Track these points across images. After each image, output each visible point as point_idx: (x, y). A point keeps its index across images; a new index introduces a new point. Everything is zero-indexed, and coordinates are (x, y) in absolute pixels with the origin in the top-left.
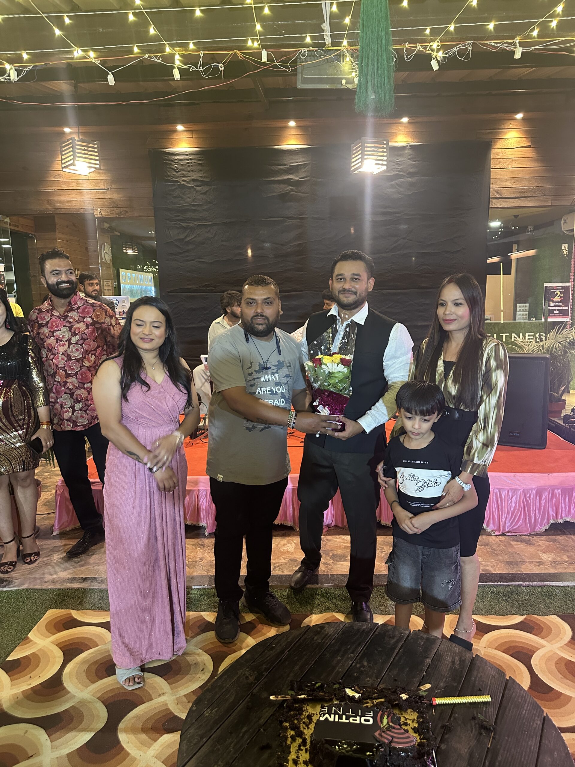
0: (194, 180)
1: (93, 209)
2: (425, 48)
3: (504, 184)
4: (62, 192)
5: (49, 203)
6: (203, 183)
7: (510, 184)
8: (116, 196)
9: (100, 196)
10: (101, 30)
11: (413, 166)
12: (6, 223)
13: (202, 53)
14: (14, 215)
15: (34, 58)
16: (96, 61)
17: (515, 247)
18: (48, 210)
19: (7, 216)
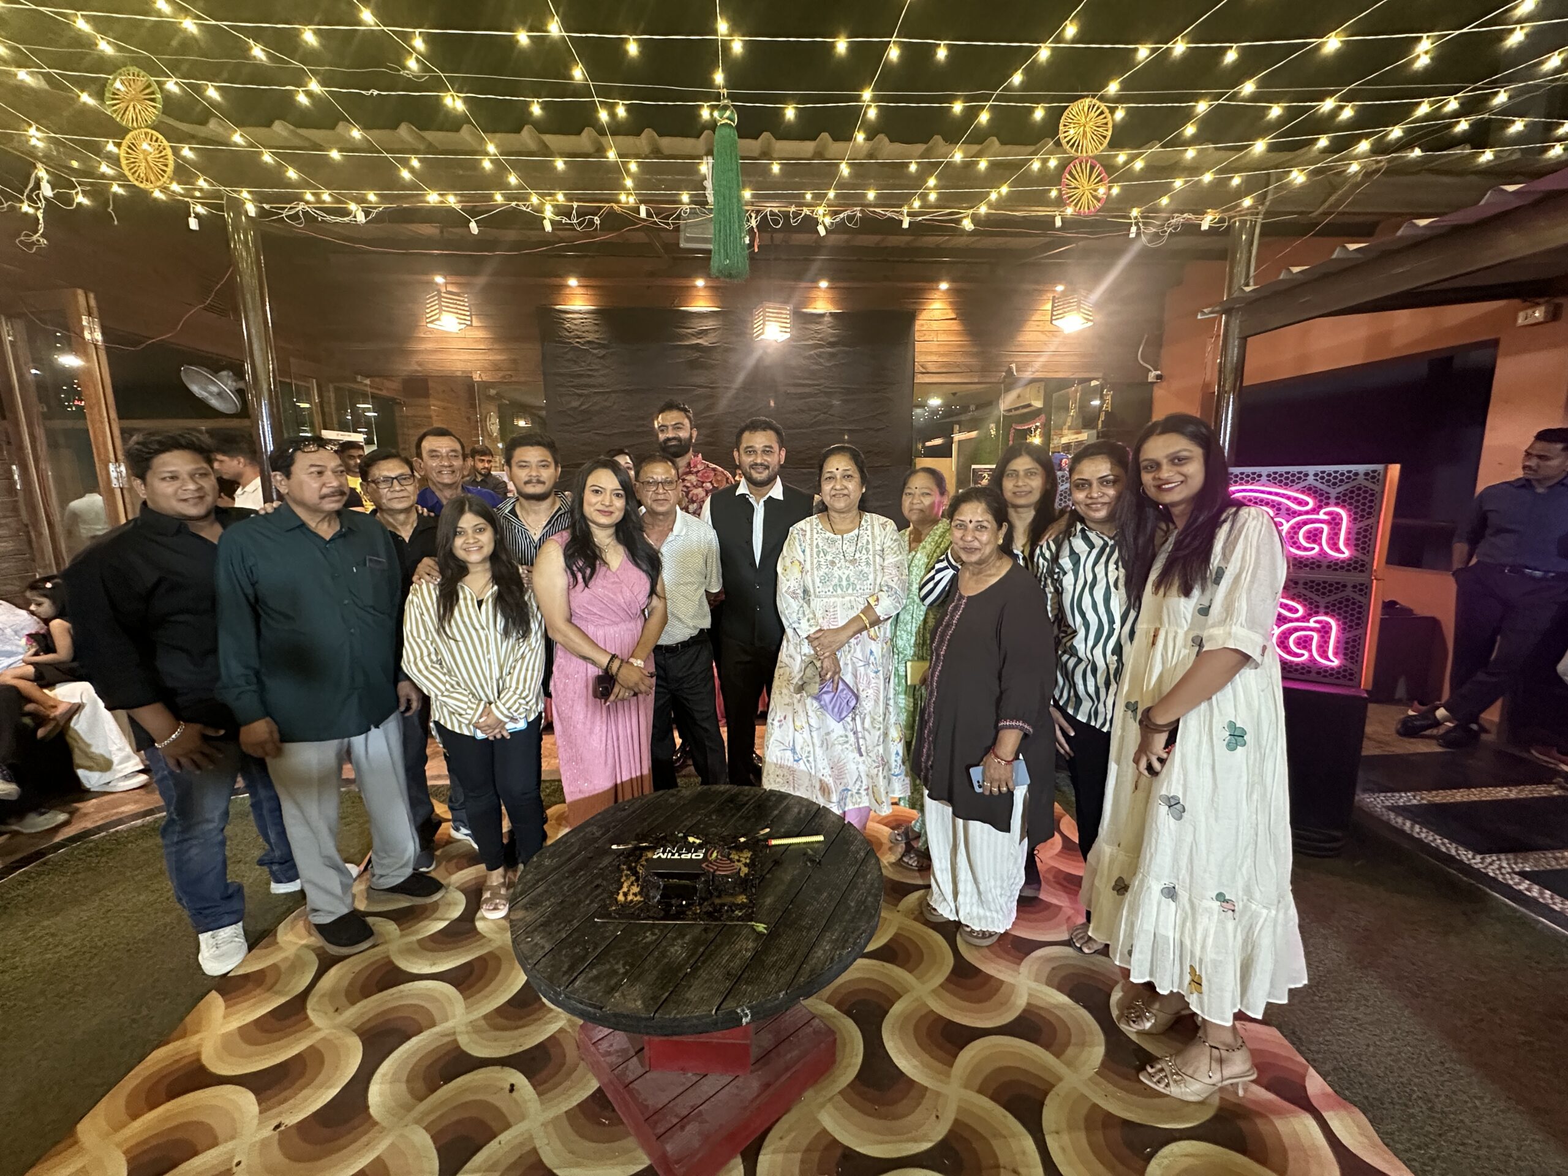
0: (589, 342)
1: (471, 372)
2: (813, 212)
3: (929, 358)
4: (435, 351)
5: (419, 364)
6: (601, 346)
7: (935, 358)
8: (499, 357)
9: (480, 357)
10: (461, 172)
11: (833, 335)
12: (366, 385)
13: (575, 205)
14: (379, 376)
15: (383, 198)
16: (458, 207)
17: (957, 427)
18: (417, 371)
19: (367, 377)
